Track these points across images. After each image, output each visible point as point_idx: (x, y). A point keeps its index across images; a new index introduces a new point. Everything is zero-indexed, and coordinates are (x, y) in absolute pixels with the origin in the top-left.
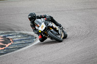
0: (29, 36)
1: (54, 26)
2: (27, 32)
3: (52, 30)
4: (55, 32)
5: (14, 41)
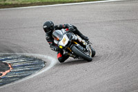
0: (35, 59)
1: (80, 39)
2: (33, 55)
3: (78, 45)
4: (82, 48)
5: (14, 67)
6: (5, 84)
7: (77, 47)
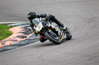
1: (53, 27)
6: (29, 43)
7: (49, 33)
